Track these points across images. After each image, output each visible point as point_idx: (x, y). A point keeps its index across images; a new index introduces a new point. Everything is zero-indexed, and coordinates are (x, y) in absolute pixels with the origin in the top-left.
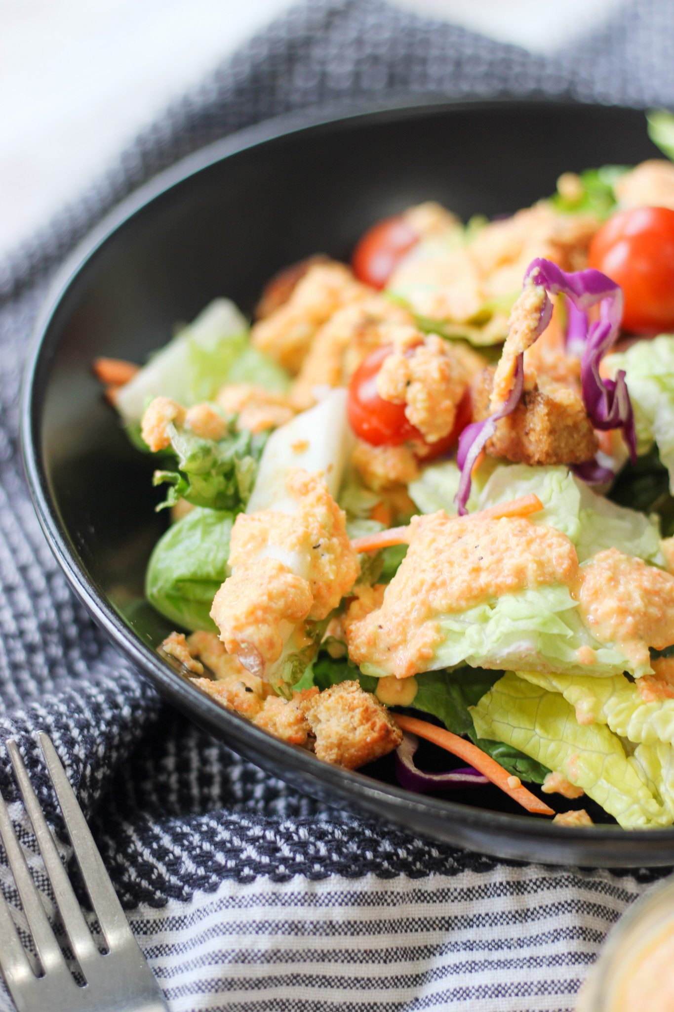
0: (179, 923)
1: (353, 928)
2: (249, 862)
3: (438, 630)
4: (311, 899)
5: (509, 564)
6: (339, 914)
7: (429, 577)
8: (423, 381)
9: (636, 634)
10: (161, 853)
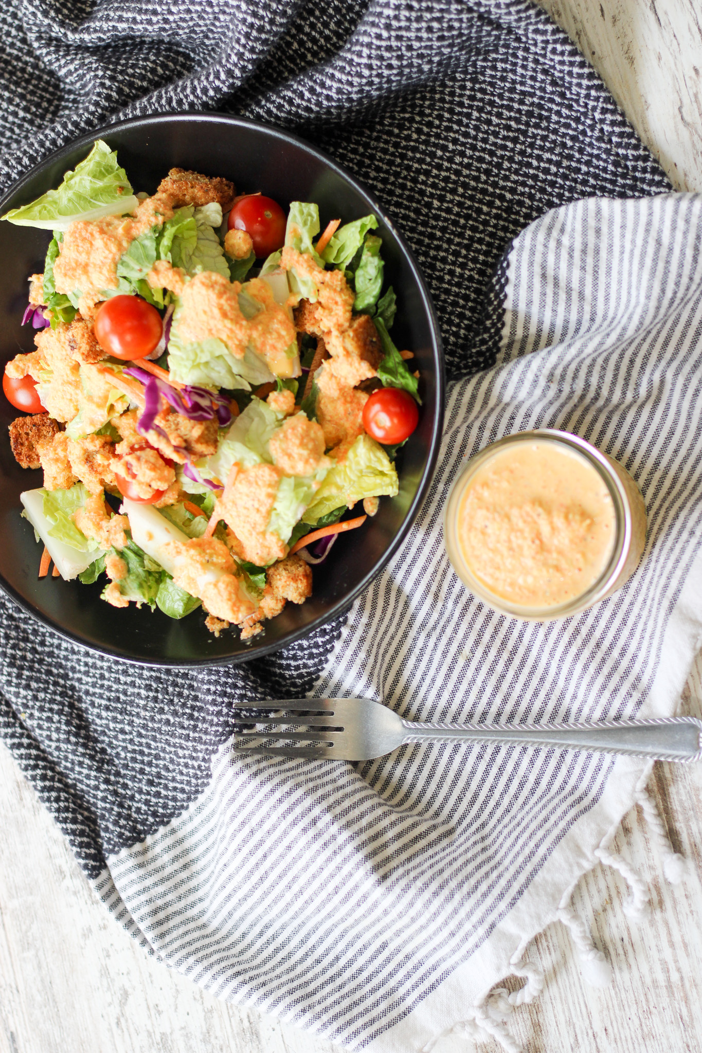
0: (331, 675)
1: (372, 616)
2: (325, 643)
3: (272, 533)
4: (353, 628)
5: (263, 497)
6: (364, 620)
7: (248, 527)
8: (152, 480)
9: (318, 460)
10: (297, 668)
